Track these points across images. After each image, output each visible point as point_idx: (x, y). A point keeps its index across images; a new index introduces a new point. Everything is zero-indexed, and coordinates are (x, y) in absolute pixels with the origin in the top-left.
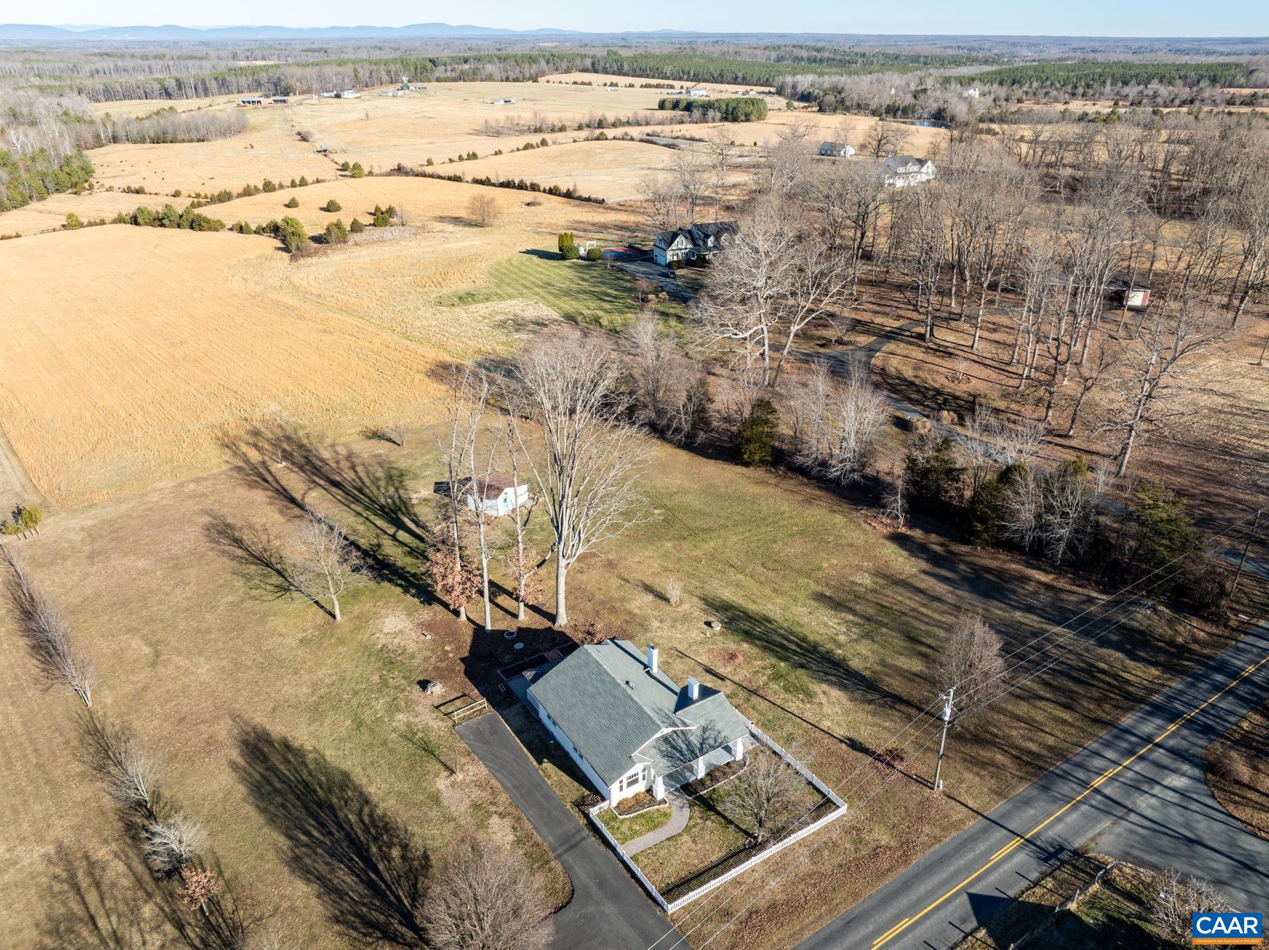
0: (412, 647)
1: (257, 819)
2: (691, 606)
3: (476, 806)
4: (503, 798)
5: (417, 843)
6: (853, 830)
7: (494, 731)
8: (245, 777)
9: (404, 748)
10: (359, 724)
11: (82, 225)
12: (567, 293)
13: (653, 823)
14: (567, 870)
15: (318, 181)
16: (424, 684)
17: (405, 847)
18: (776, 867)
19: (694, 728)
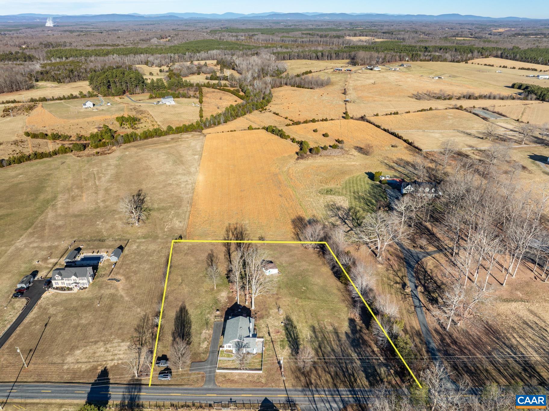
0: (222, 301)
1: (173, 323)
2: (282, 317)
3: (205, 338)
4: (211, 339)
5: (192, 339)
6: (260, 376)
7: (220, 326)
8: (176, 315)
9: (204, 322)
10: (201, 313)
11: (253, 129)
12: (359, 198)
13: (229, 356)
14: (209, 356)
15: (332, 120)
16: (218, 310)
17: (189, 339)
18: (239, 375)
19: (245, 342)
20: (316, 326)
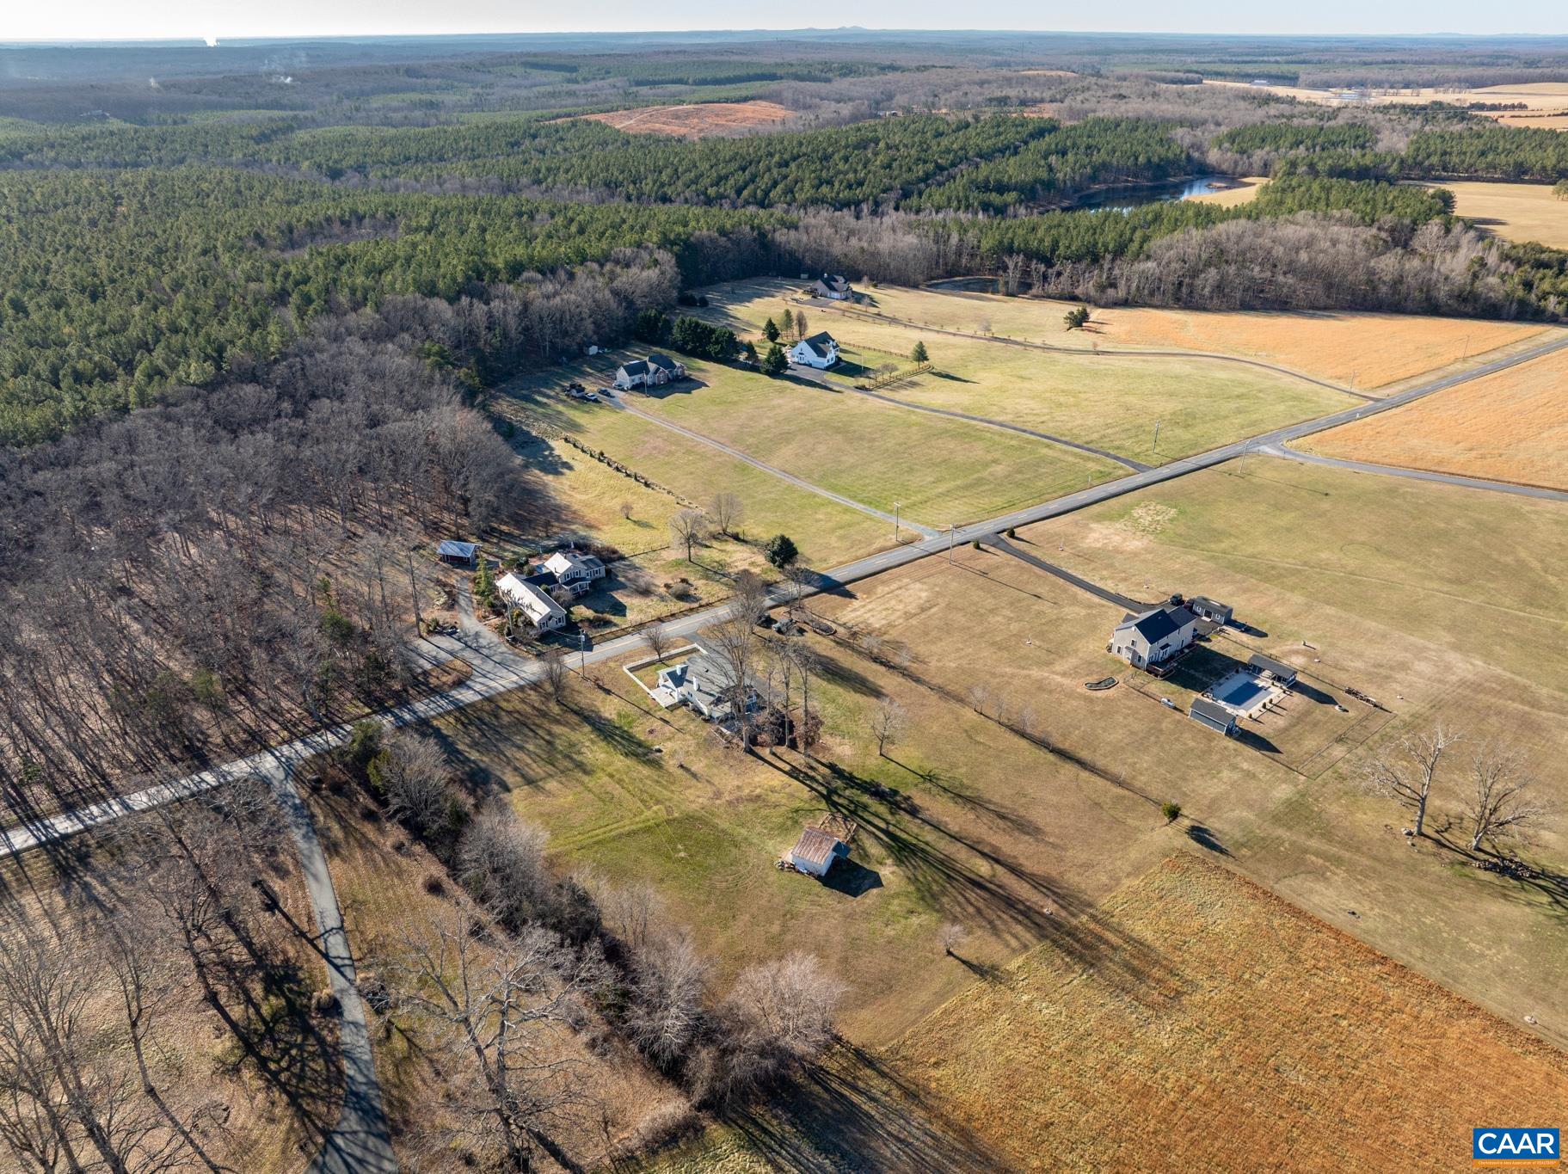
2: (668, 762)
20: (586, 779)
